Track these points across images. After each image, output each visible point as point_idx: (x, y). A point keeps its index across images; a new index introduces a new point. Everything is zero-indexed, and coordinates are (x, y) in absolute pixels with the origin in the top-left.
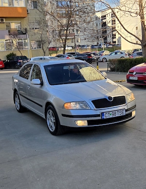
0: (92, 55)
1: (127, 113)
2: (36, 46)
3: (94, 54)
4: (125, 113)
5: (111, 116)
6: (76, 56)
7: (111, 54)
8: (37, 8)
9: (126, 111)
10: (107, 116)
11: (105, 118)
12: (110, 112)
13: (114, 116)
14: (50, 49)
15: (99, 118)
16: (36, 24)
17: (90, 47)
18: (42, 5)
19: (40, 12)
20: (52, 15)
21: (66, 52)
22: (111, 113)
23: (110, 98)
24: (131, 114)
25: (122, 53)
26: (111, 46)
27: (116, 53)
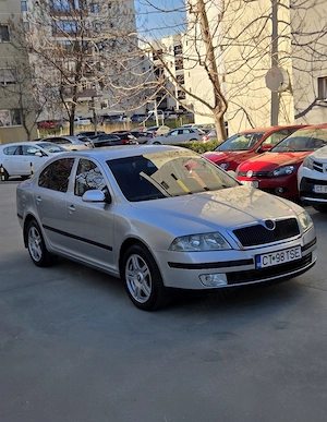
0: (131, 137)
1: (305, 253)
2: (9, 120)
3: (135, 134)
4: (300, 255)
5: (275, 263)
6: (96, 141)
7: (170, 134)
8: (8, 40)
9: (303, 249)
10: (266, 262)
11: (263, 266)
12: (272, 254)
13: (281, 262)
14: (40, 125)
15: (252, 267)
16: (8, 74)
17: (129, 119)
18: (20, 33)
19: (16, 47)
20: (42, 53)
21: (76, 131)
22: (274, 255)
23: (269, 223)
24: (310, 256)
25: (192, 131)
26: (175, 116)
27: (180, 132)
